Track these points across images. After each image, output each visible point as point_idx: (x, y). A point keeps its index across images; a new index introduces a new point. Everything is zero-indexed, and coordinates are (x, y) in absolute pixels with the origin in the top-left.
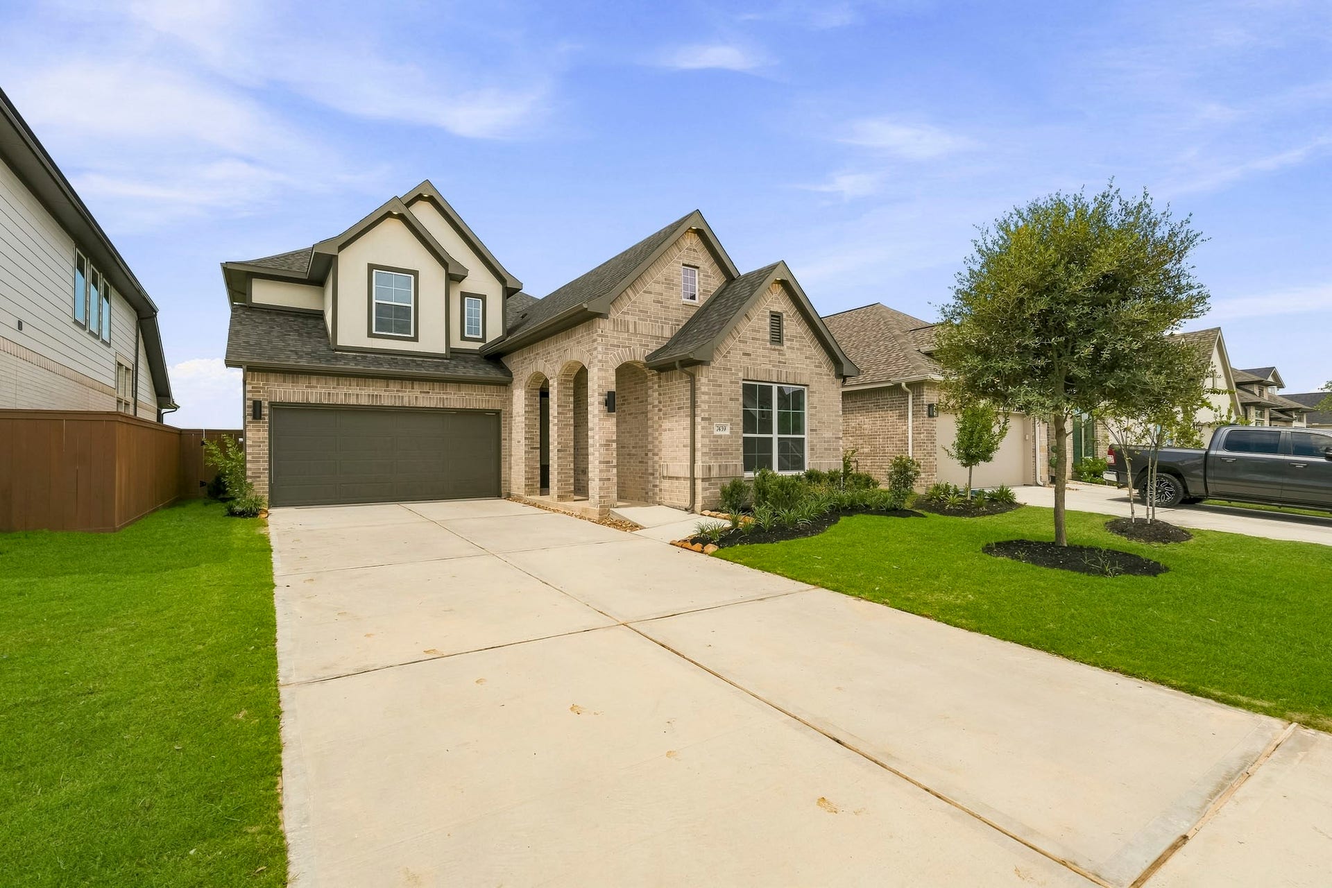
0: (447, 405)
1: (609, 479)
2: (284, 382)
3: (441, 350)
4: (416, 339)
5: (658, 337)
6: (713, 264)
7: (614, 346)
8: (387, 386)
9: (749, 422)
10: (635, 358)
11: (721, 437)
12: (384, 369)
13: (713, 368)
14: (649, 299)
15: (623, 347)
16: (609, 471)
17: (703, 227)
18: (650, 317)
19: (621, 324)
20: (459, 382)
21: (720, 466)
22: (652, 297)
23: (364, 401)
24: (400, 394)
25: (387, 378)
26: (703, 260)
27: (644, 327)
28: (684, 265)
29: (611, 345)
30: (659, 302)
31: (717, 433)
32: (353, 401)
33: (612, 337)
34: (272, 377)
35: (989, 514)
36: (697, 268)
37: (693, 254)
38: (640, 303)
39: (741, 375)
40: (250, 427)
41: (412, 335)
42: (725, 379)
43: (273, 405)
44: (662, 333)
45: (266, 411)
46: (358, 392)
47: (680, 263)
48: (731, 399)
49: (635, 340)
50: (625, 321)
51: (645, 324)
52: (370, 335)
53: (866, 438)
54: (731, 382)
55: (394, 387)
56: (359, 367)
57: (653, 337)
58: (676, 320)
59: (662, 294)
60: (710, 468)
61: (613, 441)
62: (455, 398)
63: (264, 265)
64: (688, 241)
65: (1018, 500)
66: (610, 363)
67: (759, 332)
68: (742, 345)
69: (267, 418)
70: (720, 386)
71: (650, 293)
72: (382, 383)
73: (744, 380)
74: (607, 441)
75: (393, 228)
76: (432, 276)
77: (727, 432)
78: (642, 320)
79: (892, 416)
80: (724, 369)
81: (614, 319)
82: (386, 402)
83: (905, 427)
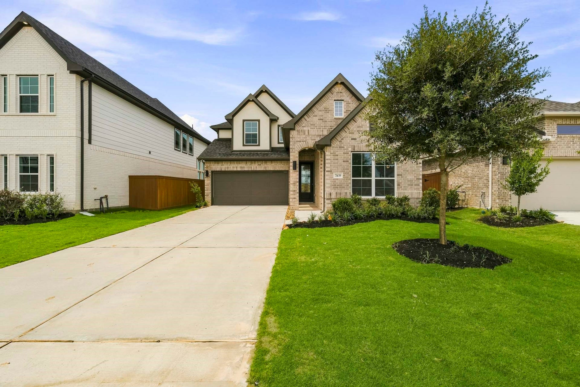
0: (267, 169)
1: (295, 198)
2: (215, 164)
3: (268, 148)
4: (259, 145)
5: (321, 136)
6: (352, 97)
7: (298, 141)
8: (246, 163)
9: (356, 172)
10: (308, 146)
11: (337, 179)
12: (245, 157)
13: (333, 147)
14: (316, 119)
15: (302, 141)
16: (295, 195)
17: (344, 81)
18: (317, 127)
19: (301, 132)
20: (272, 160)
21: (336, 193)
22: (318, 118)
23: (239, 169)
24: (251, 166)
25: (246, 160)
26: (346, 96)
27: (312, 132)
28: (335, 100)
29: (297, 141)
30: (321, 119)
31: (335, 177)
32: (235, 169)
33: (297, 138)
34: (212, 162)
35: (522, 226)
36: (343, 100)
37: (340, 94)
38: (311, 121)
39: (350, 149)
40: (206, 179)
41: (258, 144)
42: (340, 152)
43: (212, 172)
44: (323, 133)
45: (210, 174)
46: (237, 166)
47: (332, 100)
48: (344, 161)
49: (308, 138)
50: (303, 130)
51: (314, 131)
52: (244, 145)
53: (469, 178)
54: (344, 153)
55: (249, 163)
56: (236, 157)
57: (317, 136)
58: (330, 127)
59: (322, 116)
60: (331, 194)
61: (297, 182)
62: (270, 167)
63: (223, 125)
64: (337, 89)
65: (556, 219)
66: (296, 149)
67: (362, 127)
68: (351, 135)
69: (210, 176)
70: (337, 155)
71: (316, 116)
72: (244, 162)
73: (352, 152)
74: (294, 182)
75: (251, 106)
76: (265, 121)
77: (342, 177)
78: (312, 129)
79: (482, 165)
80: (340, 147)
81: (298, 130)
82: (246, 169)
83: (488, 172)
